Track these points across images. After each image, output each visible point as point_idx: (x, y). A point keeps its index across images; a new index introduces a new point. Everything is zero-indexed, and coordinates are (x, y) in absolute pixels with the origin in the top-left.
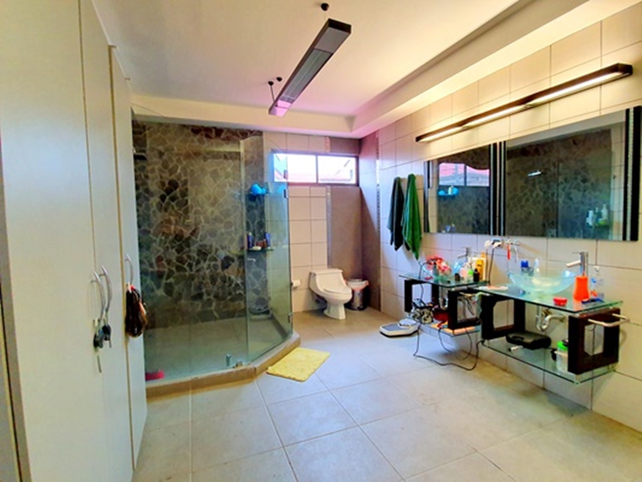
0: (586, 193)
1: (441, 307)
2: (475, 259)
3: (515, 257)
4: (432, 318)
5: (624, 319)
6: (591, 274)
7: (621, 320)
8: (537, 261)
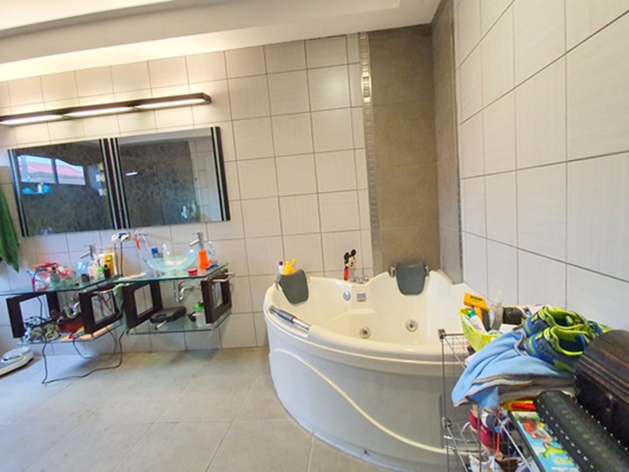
0: (178, 191)
1: (69, 316)
2: (102, 256)
3: (145, 246)
4: (58, 332)
5: (231, 275)
6: (207, 248)
7: (229, 277)
8: (164, 246)
